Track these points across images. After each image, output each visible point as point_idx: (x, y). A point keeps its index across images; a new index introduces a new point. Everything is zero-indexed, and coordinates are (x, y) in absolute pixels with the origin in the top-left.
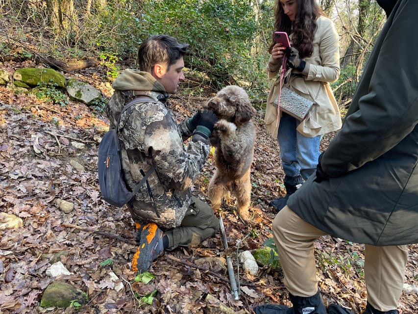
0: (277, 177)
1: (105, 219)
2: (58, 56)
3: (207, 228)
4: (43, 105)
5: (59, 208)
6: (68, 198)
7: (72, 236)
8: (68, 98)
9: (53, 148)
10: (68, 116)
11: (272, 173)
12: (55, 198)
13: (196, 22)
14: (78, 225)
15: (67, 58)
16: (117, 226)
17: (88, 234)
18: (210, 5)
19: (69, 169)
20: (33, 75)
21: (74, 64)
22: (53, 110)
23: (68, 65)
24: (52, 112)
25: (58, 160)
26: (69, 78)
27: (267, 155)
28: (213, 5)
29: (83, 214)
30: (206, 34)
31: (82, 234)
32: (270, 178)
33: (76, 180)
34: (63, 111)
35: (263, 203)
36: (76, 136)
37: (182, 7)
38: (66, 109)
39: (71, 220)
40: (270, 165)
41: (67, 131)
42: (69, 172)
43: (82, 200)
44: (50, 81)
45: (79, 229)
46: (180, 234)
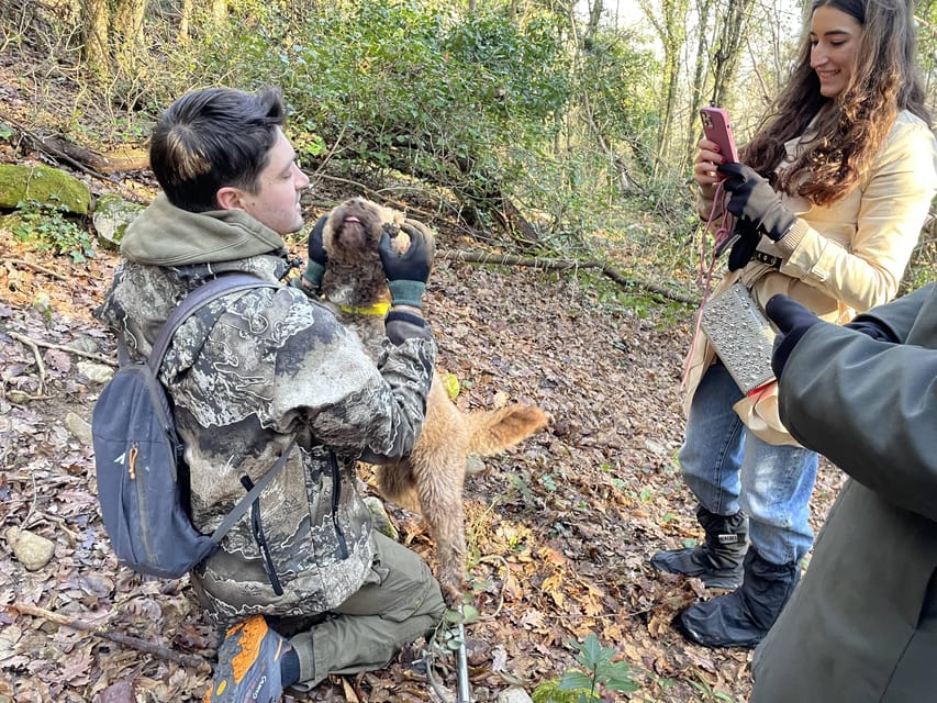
0: (606, 455)
1: (136, 590)
2: (81, 136)
3: (411, 616)
4: (28, 259)
5: (13, 554)
6: (41, 526)
7: (35, 642)
8: (95, 243)
9: (24, 379)
10: (88, 288)
11: (594, 446)
12: (5, 523)
13: (428, 72)
14: (54, 609)
15: (105, 142)
16: (166, 611)
17: (77, 637)
18: (465, 34)
19: (60, 438)
20: (9, 181)
21: (123, 157)
22: (53, 272)
23: (105, 159)
24: (49, 276)
25: (34, 413)
26: (104, 191)
27: (583, 396)
28: (471, 34)
29: (76, 573)
30: (451, 99)
31: (61, 636)
32: (587, 460)
33: (73, 470)
34: (76, 276)
35: (567, 533)
36: (91, 345)
37: (396, 34)
38: (87, 269)
39: (39, 591)
40: (589, 423)
41: (69, 333)
42: (58, 448)
43: (83, 529)
44: (49, 200)
45: (55, 622)
46: (334, 643)
